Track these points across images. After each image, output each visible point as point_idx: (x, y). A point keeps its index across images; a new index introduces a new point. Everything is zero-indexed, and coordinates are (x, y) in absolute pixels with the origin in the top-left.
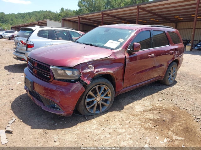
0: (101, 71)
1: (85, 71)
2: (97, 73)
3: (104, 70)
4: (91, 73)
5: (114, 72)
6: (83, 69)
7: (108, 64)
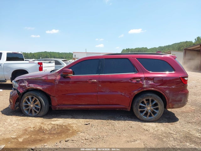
0: (31, 86)
1: (21, 84)
2: (28, 87)
3: (34, 86)
4: (25, 86)
5: (43, 89)
6: (21, 83)
7: (40, 83)
